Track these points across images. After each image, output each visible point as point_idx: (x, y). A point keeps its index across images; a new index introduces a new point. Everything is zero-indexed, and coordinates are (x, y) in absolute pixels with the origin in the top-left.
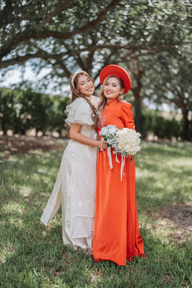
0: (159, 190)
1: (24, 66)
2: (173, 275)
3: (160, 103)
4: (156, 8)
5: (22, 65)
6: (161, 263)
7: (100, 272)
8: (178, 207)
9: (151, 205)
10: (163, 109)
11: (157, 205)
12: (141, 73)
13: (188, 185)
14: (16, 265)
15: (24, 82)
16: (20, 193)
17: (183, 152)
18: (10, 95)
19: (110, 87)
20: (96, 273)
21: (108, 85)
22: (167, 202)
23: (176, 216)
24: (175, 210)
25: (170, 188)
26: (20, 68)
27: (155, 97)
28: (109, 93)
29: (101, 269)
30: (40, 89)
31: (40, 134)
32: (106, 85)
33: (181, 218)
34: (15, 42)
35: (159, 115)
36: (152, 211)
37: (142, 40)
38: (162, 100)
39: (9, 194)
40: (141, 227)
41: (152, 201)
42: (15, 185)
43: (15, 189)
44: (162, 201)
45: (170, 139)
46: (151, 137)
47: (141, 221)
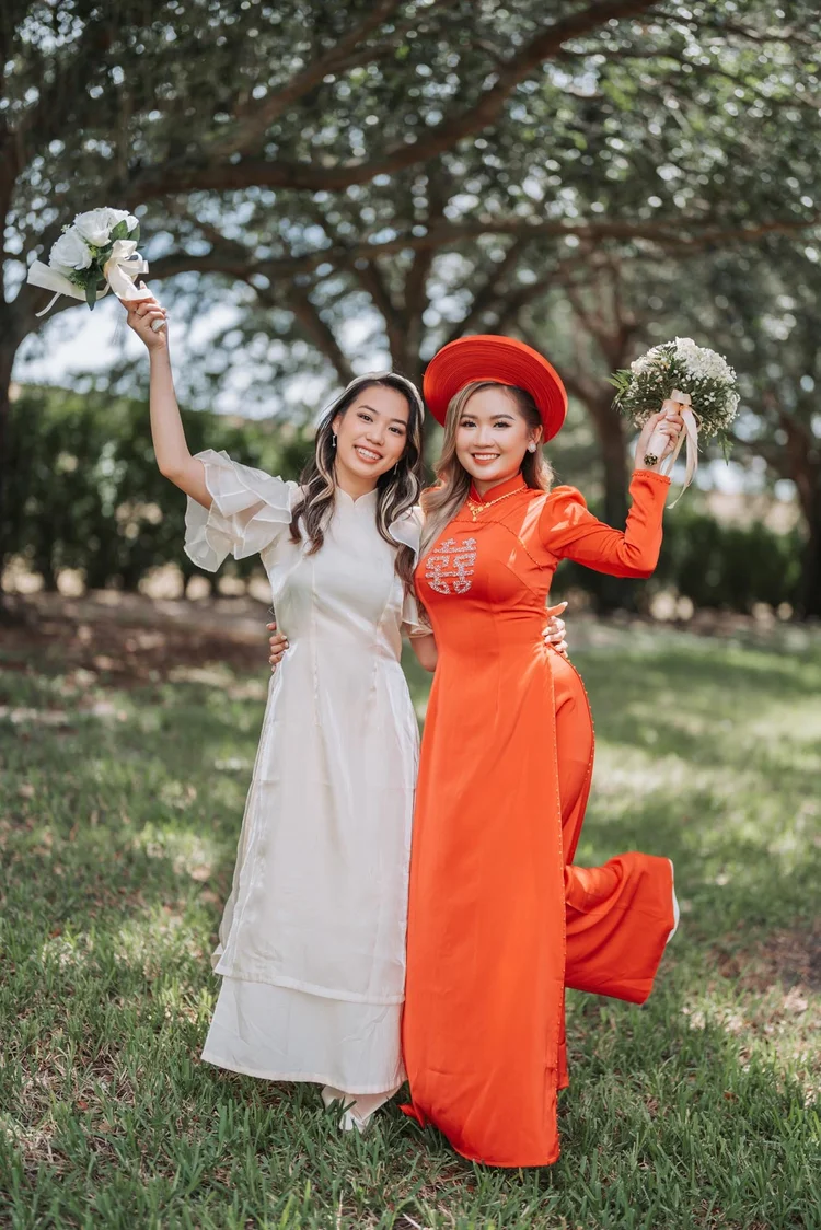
0: (751, 853)
3: (705, 458)
9: (726, 921)
10: (714, 484)
11: (752, 920)
12: (630, 333)
15: (127, 368)
16: (177, 870)
17: (812, 675)
18: (76, 422)
21: (472, 425)
22: (791, 909)
25: (792, 847)
28: (485, 457)
30: (193, 391)
31: (198, 588)
32: (465, 424)
35: (697, 508)
36: (735, 948)
37: (655, 202)
39: (132, 871)
40: (702, 1026)
41: (728, 905)
42: (147, 833)
43: (150, 846)
44: (770, 904)
45: (745, 611)
46: (665, 604)
47: (696, 993)
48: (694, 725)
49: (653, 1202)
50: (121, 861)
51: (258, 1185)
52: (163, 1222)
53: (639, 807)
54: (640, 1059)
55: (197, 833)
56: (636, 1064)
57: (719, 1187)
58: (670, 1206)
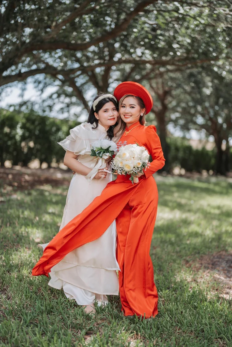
0: (196, 235)
1: (25, 83)
2: (227, 339)
3: (188, 129)
4: (189, 16)
5: (23, 82)
6: (210, 324)
7: (139, 336)
8: (221, 255)
9: (188, 253)
10: (191, 137)
11: (196, 253)
12: (167, 93)
13: (230, 229)
14: (37, 327)
15: (24, 103)
16: (31, 239)
17: (217, 189)
19: (128, 110)
20: (134, 337)
21: (124, 107)
22: (207, 250)
23: (219, 266)
24: (218, 260)
25: (209, 233)
26: (20, 85)
27: (182, 122)
28: (127, 116)
29: (140, 332)
30: (44, 111)
31: (45, 165)
32: (122, 107)
33: (225, 269)
34: (19, 54)
35: (186, 143)
36: (191, 260)
37: (171, 53)
38: (191, 126)
39: (18, 239)
40: (180, 280)
41: (189, 249)
42: (23, 229)
43: (23, 232)
44: (201, 248)
45: (200, 172)
46: (177, 170)
47: (178, 272)
48: (183, 201)
49: (161, 327)
50: (15, 236)
51: (46, 323)
52: (17, 333)
53: (166, 223)
54: (161, 289)
55: (37, 229)
56: (160, 290)
57: (181, 323)
58: (167, 328)
